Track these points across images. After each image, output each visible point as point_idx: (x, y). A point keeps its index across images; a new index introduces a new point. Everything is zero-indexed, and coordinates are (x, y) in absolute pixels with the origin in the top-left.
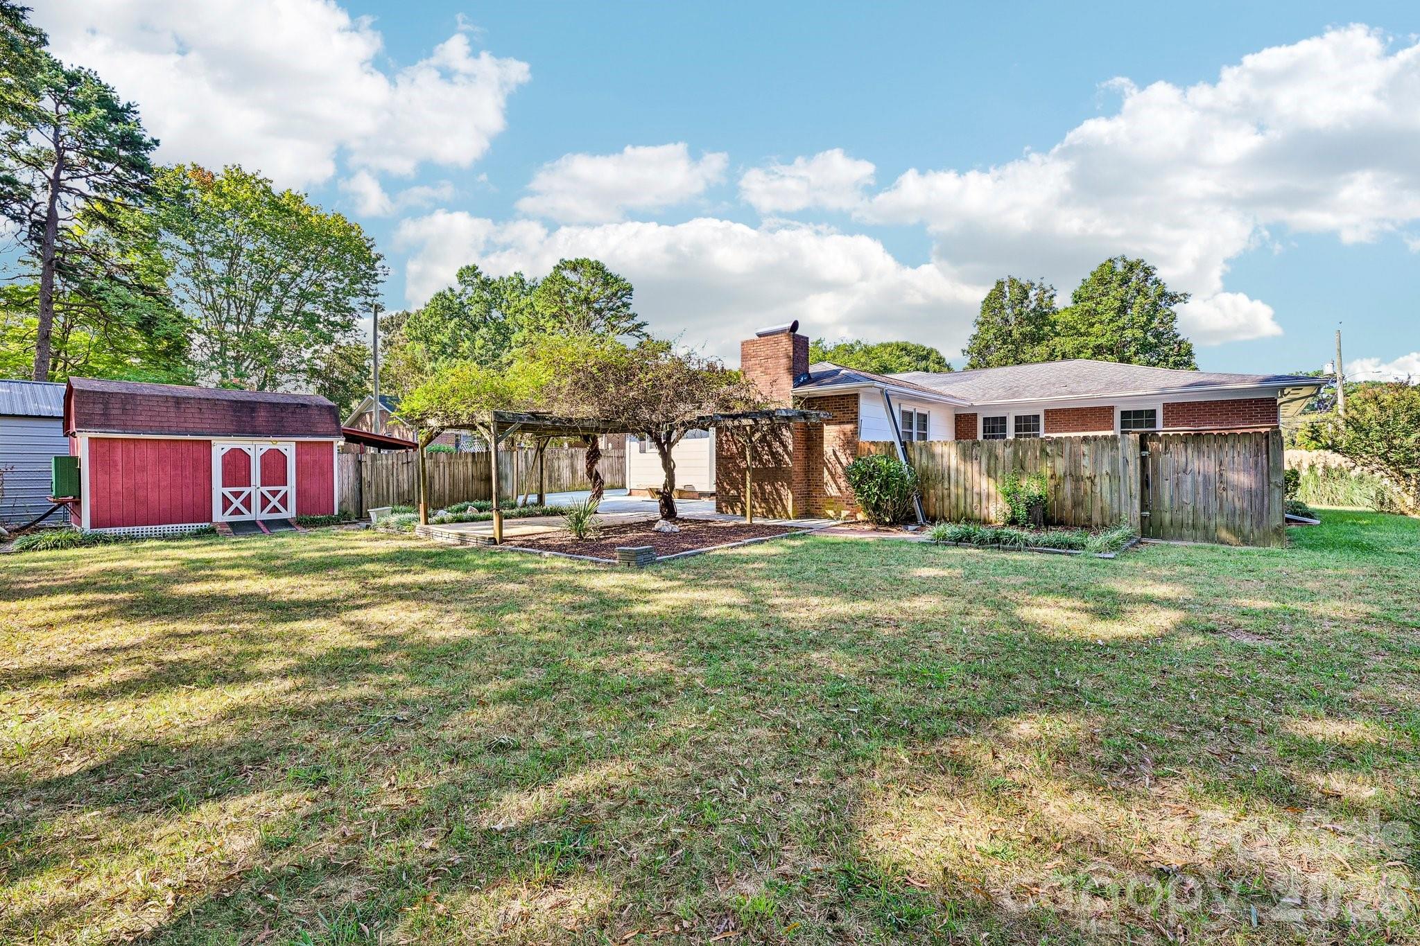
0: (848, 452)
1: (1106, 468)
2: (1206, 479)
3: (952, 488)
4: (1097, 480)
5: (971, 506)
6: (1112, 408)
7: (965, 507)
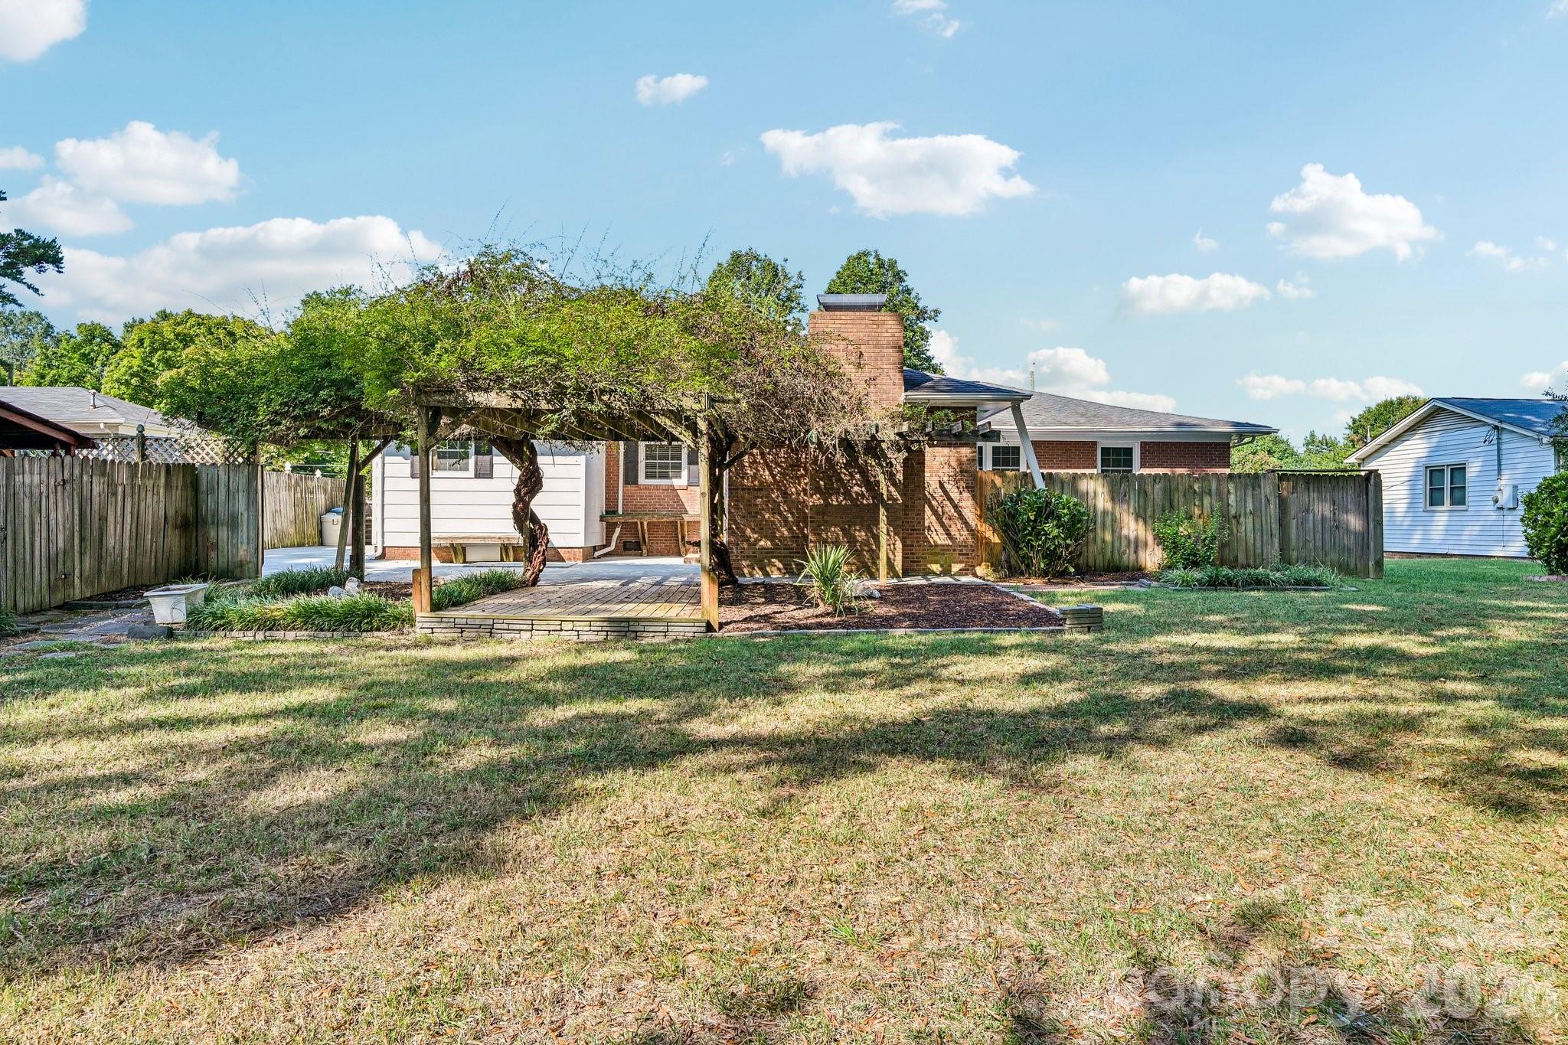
0: (962, 484)
1: (1250, 507)
2: (1323, 519)
3: (1099, 531)
4: (1242, 519)
5: (1119, 551)
6: (1095, 443)
7: (1112, 552)
